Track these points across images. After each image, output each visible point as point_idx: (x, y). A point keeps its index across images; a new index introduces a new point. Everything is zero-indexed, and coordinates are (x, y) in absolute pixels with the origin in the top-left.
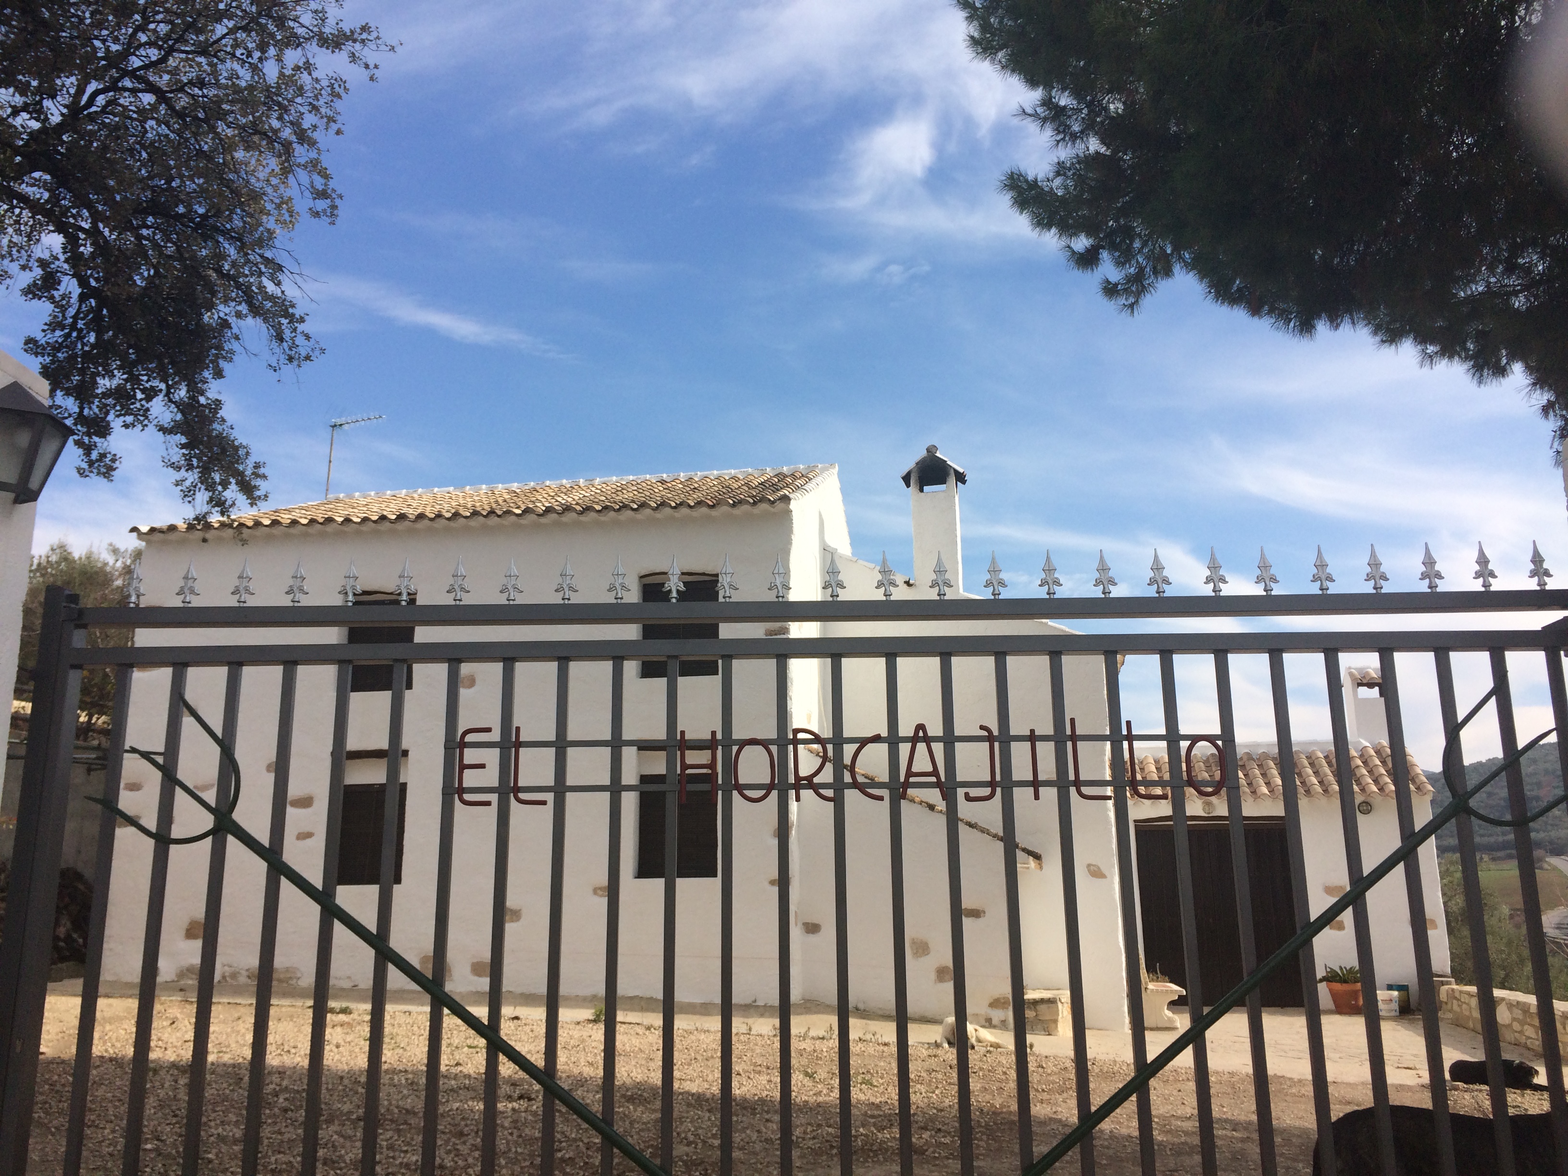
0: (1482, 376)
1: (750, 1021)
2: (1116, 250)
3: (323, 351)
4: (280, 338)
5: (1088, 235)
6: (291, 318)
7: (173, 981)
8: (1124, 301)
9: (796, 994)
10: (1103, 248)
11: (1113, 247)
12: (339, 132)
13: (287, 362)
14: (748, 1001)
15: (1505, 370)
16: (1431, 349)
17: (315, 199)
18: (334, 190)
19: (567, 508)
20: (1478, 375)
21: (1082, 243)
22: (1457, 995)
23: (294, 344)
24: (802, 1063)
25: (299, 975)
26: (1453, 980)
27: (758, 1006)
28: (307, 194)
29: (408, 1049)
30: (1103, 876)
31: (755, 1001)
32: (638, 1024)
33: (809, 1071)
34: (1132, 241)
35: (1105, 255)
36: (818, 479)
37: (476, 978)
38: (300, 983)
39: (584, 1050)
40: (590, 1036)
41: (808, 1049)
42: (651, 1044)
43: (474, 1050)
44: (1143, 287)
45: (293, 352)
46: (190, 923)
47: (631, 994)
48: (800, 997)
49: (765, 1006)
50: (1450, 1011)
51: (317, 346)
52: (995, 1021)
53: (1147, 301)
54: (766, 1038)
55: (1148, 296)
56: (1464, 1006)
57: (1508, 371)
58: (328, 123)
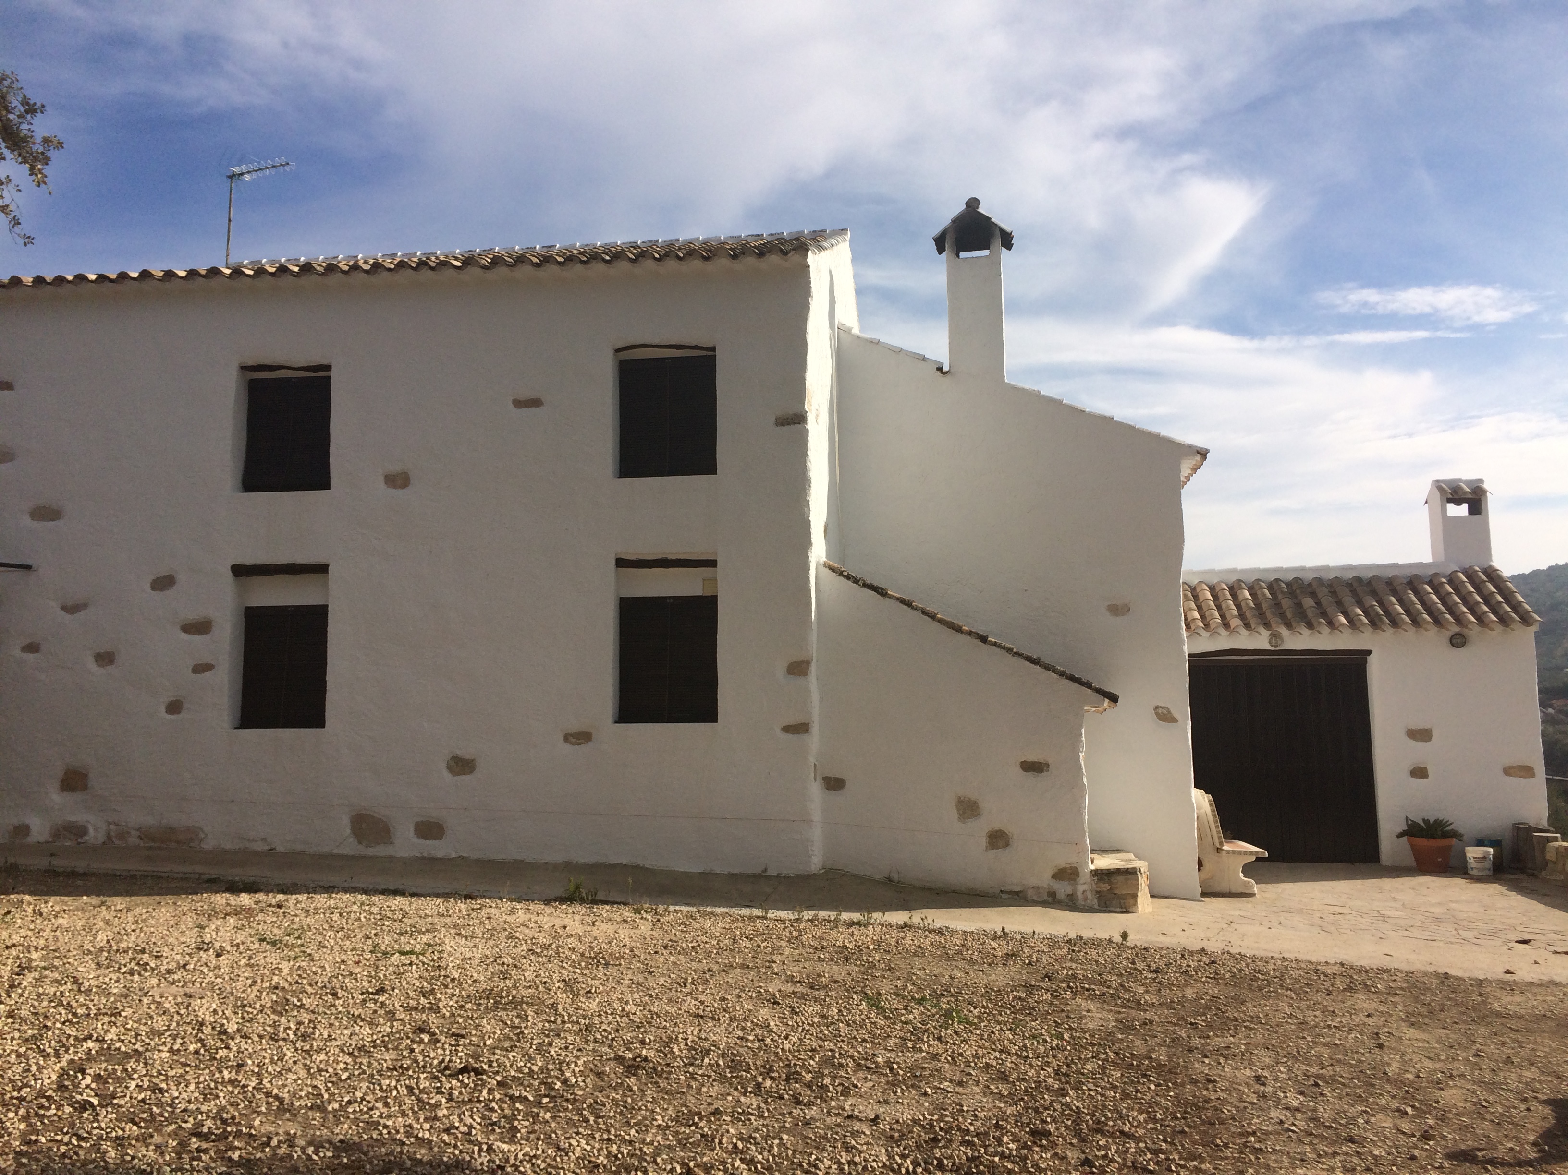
7: (47, 842)
14: (758, 870)
19: (521, 260)
25: (202, 836)
27: (769, 878)
30: (1174, 720)
31: (765, 870)
32: (626, 906)
37: (422, 841)
38: (203, 846)
40: (565, 927)
43: (406, 959)
46: (65, 773)
48: (820, 866)
49: (778, 876)
52: (1061, 896)
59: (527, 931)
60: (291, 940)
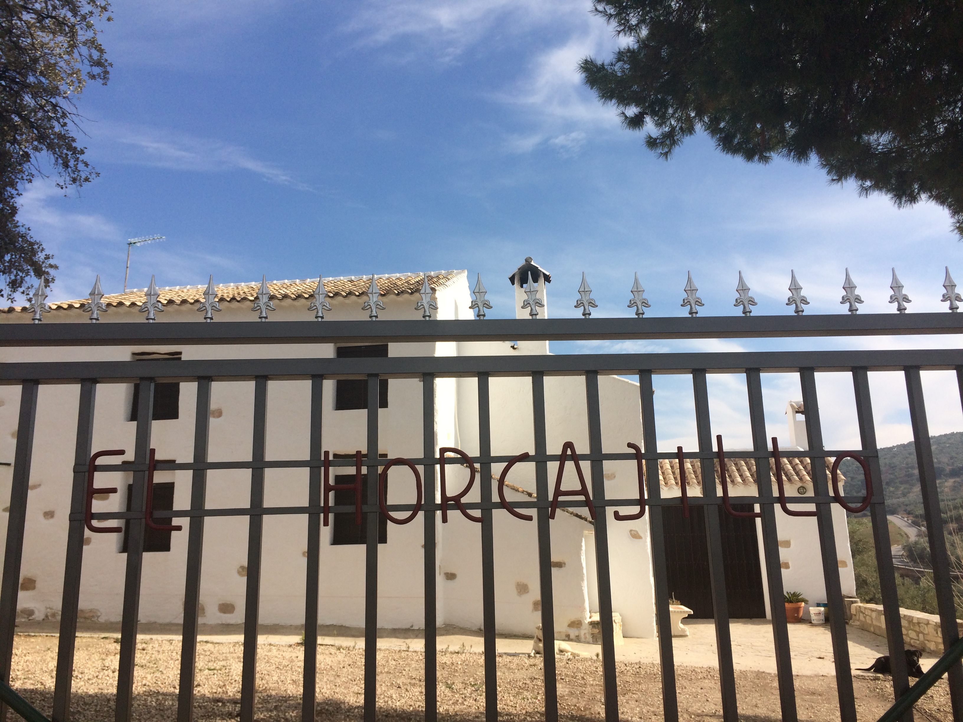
0: (901, 203)
1: (408, 641)
2: (656, 115)
3: (98, 174)
4: (66, 165)
5: (637, 105)
6: (74, 150)
8: (660, 151)
9: (440, 621)
10: (647, 114)
11: (653, 113)
12: (109, 19)
13: (71, 182)
14: (408, 626)
15: (917, 198)
16: (868, 183)
17: (92, 66)
18: (106, 60)
19: (285, 296)
20: (898, 201)
21: (632, 111)
22: (863, 610)
23: (76, 169)
24: (444, 675)
25: (99, 614)
26: (858, 600)
27: (414, 630)
28: (86, 62)
29: (165, 672)
30: (640, 537)
31: (412, 626)
32: (332, 645)
33: (449, 682)
34: (666, 109)
35: (648, 119)
36: (455, 279)
37: (222, 615)
38: (99, 620)
39: (292, 669)
40: (297, 657)
41: (448, 663)
42: (339, 662)
43: (211, 672)
44: (674, 140)
45: (76, 175)
47: (329, 623)
48: (442, 623)
49: (418, 629)
50: (858, 620)
51: (93, 171)
52: (572, 636)
53: (676, 150)
54: (419, 653)
55: (677, 147)
56: (867, 617)
57: (918, 198)
58: (101, 12)
59: (276, 659)
60: (151, 665)
